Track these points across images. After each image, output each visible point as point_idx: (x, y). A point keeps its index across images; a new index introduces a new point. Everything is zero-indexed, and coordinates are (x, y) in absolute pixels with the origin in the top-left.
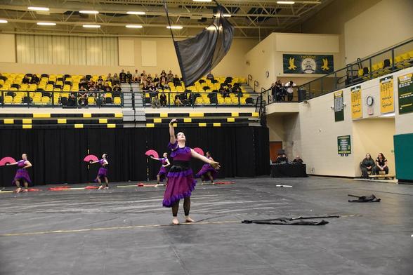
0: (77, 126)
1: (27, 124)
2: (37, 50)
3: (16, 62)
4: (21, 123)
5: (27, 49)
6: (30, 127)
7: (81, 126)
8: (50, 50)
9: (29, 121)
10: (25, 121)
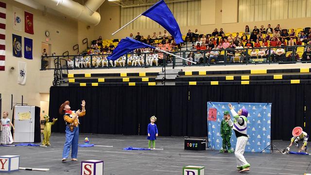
0: (293, 82)
1: (245, 80)
2: (256, 7)
3: (238, 22)
4: (239, 79)
5: (248, 8)
6: (247, 83)
7: (298, 81)
8: (269, 6)
9: (247, 77)
10: (244, 77)
